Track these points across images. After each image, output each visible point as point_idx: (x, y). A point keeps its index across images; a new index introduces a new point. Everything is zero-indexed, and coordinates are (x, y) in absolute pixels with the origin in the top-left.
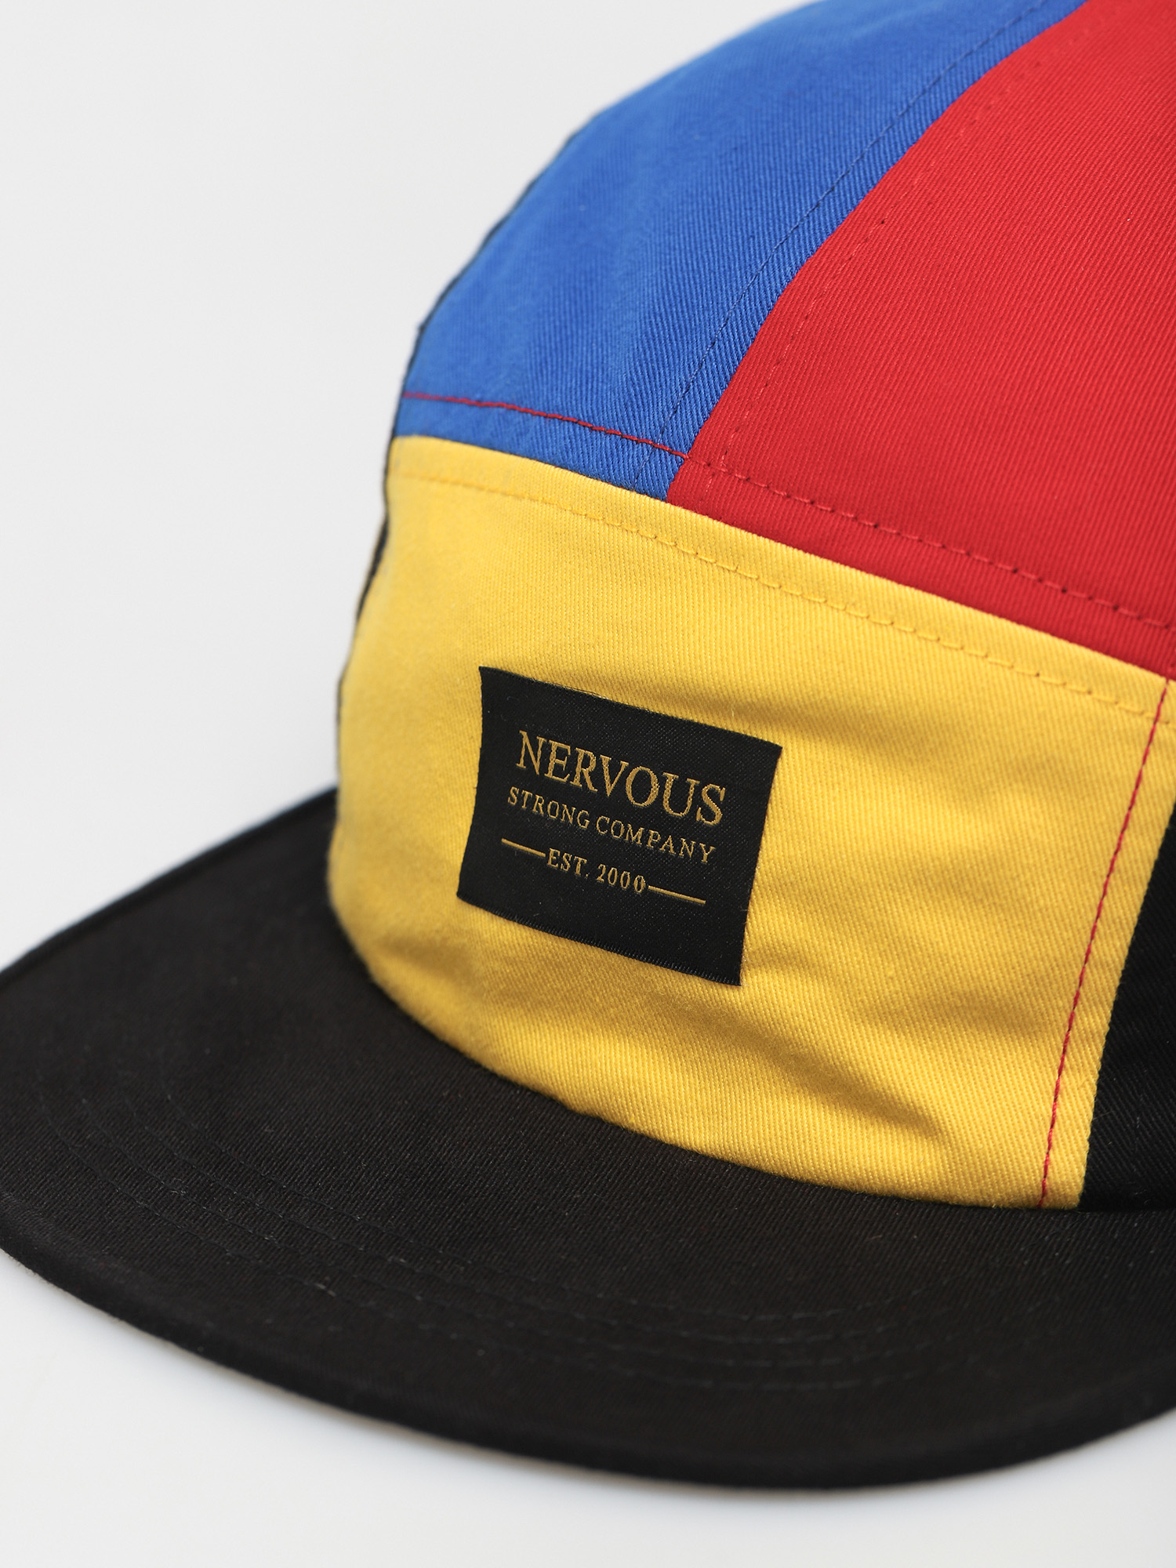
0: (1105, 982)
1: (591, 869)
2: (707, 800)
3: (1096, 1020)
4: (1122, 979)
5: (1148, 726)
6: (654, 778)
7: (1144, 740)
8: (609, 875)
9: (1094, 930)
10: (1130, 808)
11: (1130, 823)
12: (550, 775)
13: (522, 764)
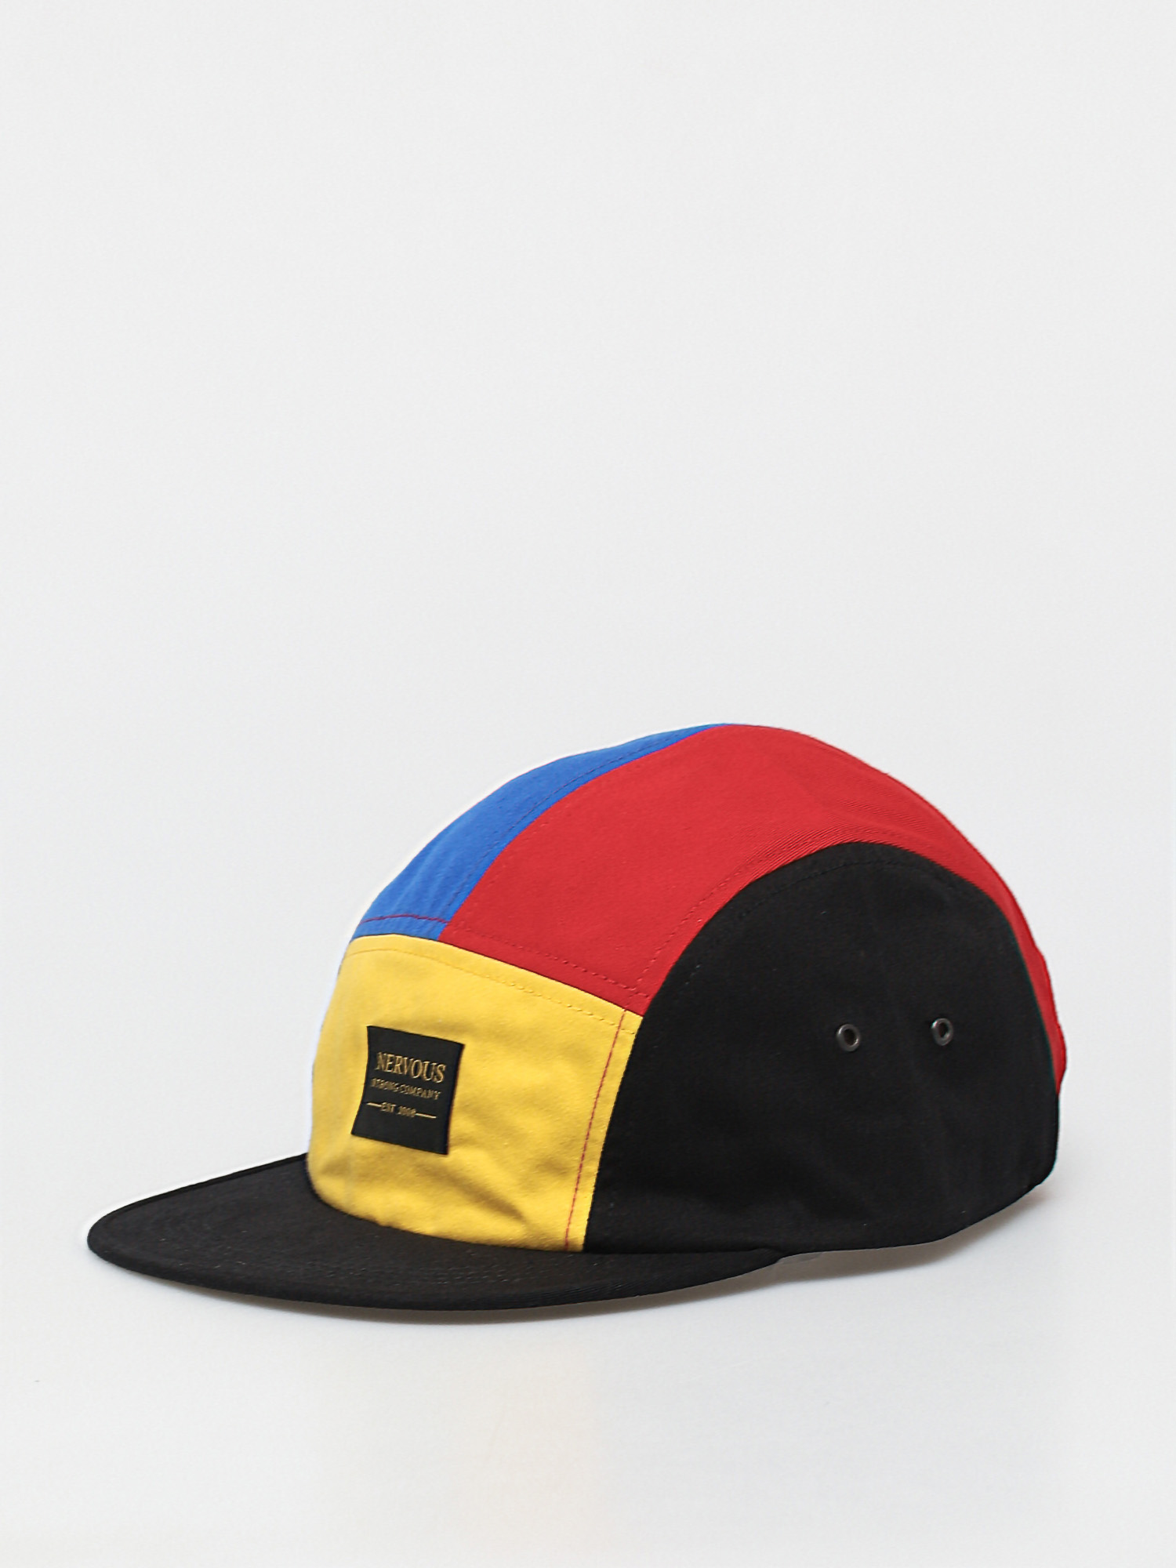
0: (596, 1149)
1: (396, 1109)
2: (439, 1072)
3: (593, 1167)
4: (604, 1148)
5: (615, 1030)
6: (421, 1064)
7: (613, 1036)
8: (404, 1111)
9: (590, 1124)
10: (606, 1067)
11: (607, 1074)
12: (387, 1070)
13: (378, 1068)
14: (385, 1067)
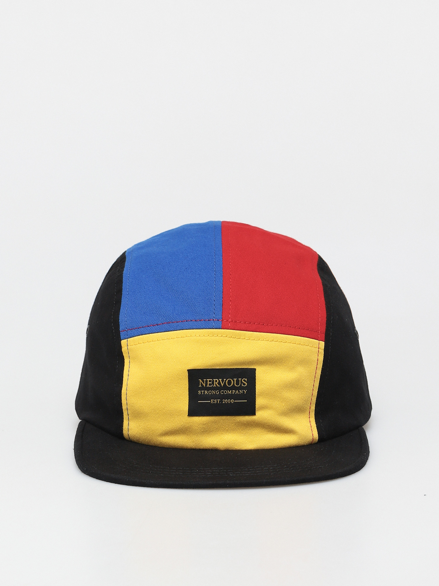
1: (221, 401)
5: (318, 349)
6: (232, 380)
7: (318, 352)
8: (225, 401)
12: (208, 386)
13: (200, 386)
14: (206, 384)
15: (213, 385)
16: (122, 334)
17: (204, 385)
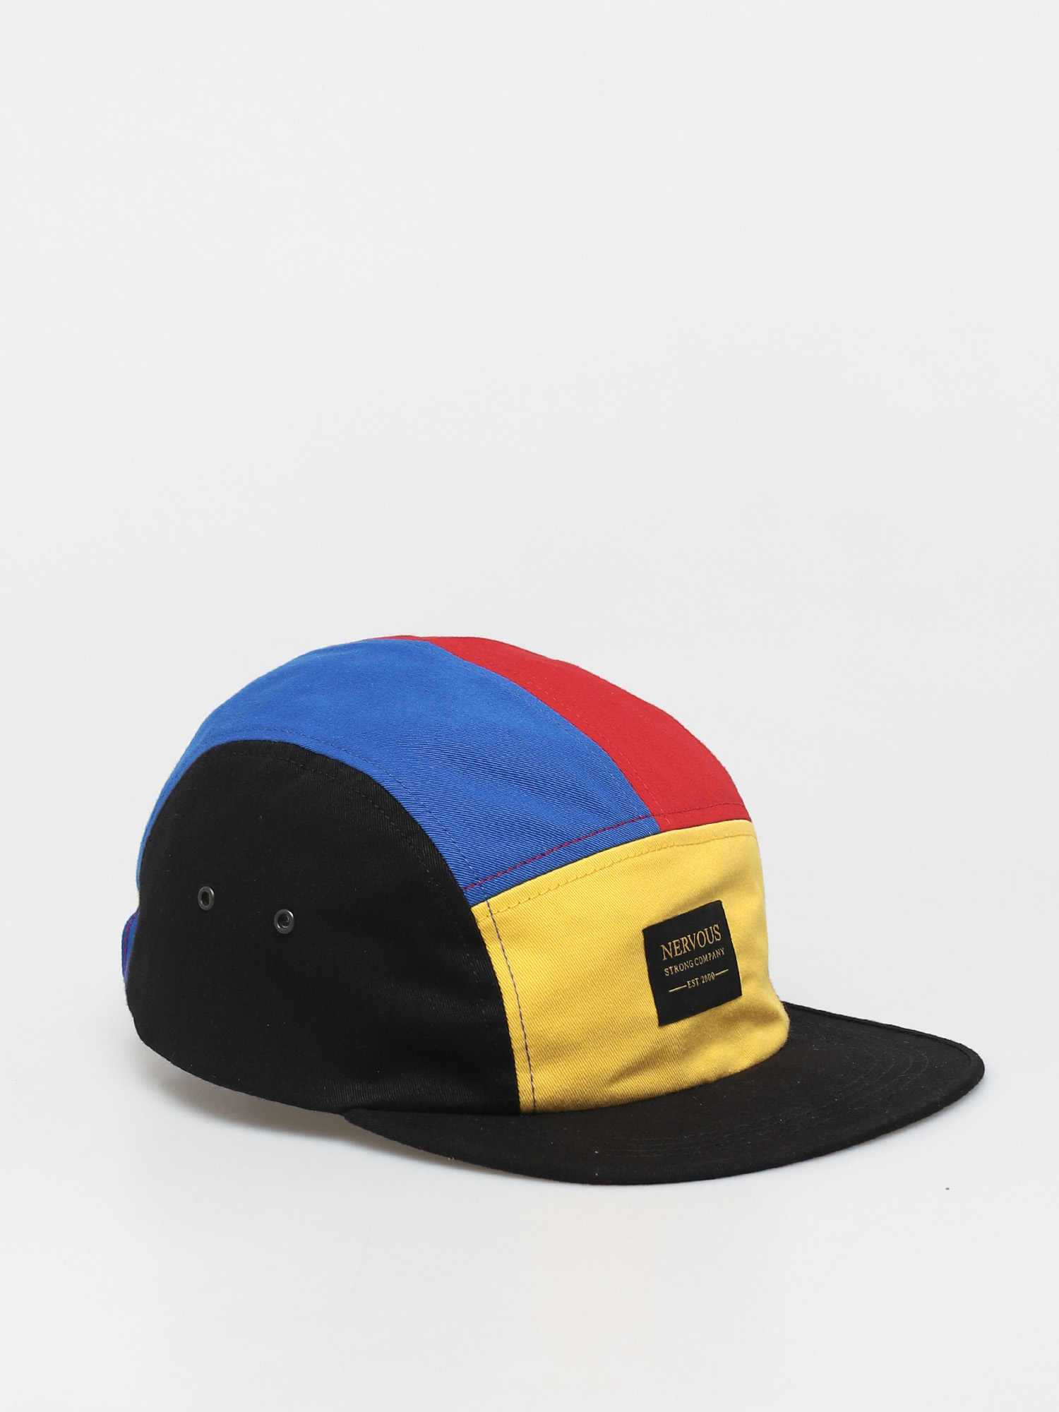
1: (700, 980)
2: (715, 931)
6: (703, 934)
8: (705, 979)
12: (676, 955)
13: (665, 958)
14: (674, 954)
15: (683, 951)
16: (468, 894)
17: (671, 955)
